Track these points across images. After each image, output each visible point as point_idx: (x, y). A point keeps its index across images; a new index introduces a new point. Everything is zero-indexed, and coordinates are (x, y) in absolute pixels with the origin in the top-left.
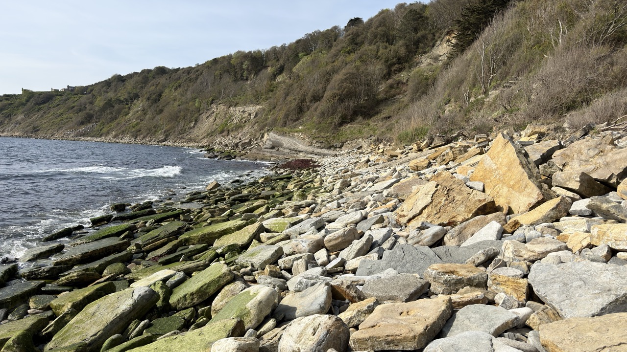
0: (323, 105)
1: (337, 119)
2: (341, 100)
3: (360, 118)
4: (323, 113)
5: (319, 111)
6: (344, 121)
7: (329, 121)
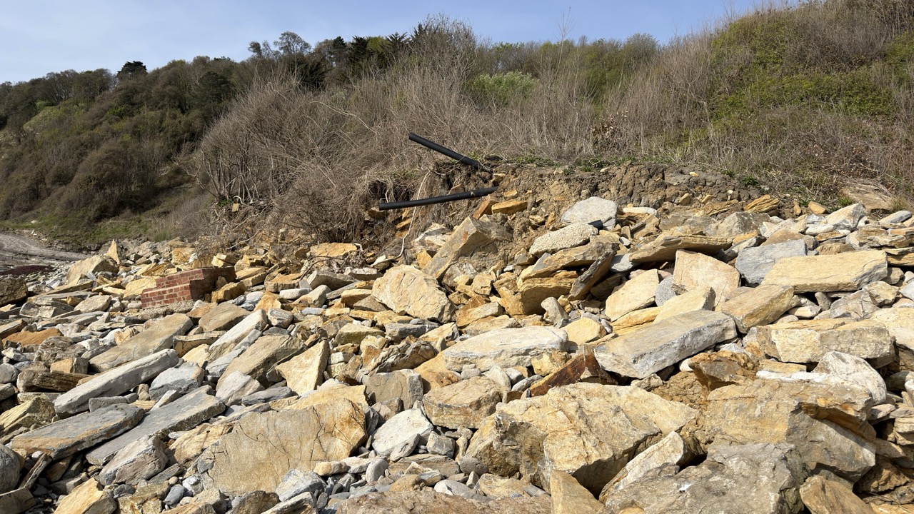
0: (70, 191)
1: (92, 212)
2: (100, 187)
3: (128, 212)
4: (70, 203)
5: (64, 199)
6: (103, 215)
7: (81, 213)
